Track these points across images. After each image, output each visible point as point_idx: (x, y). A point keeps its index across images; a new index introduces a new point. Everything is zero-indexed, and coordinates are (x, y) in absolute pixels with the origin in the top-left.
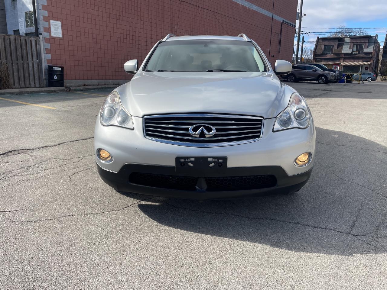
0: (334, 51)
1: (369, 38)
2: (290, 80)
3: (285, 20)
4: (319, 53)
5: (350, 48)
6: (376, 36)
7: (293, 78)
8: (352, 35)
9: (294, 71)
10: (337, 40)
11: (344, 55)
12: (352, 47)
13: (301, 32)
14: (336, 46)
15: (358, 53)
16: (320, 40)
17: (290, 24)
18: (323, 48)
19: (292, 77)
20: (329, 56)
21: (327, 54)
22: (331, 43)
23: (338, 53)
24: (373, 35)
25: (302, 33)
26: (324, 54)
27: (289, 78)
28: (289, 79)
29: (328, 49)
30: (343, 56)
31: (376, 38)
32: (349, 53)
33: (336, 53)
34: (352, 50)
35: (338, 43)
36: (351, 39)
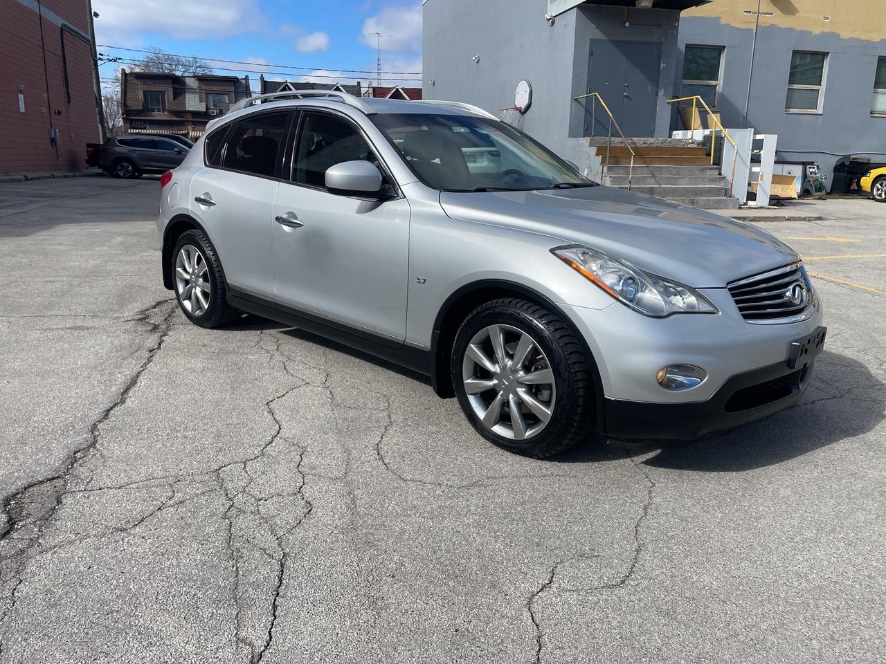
0: (168, 104)
1: (234, 81)
2: (124, 174)
3: (66, 23)
4: (135, 109)
5: (201, 101)
6: (247, 78)
7: (130, 168)
8: (200, 72)
9: (129, 151)
10: (170, 81)
11: (190, 115)
12: (204, 98)
13: (98, 56)
14: (169, 95)
15: (218, 112)
16: (130, 78)
17: (77, 33)
18: (141, 96)
19: (128, 166)
20: (159, 115)
21: (153, 110)
22: (158, 87)
23: (178, 110)
24: (241, 76)
25: (100, 59)
26: (146, 110)
27: (119, 168)
28: (120, 170)
29: (152, 99)
30: (189, 118)
31: (246, 82)
32: (202, 112)
33: (175, 110)
34: (207, 105)
35: (174, 89)
36: (198, 80)
